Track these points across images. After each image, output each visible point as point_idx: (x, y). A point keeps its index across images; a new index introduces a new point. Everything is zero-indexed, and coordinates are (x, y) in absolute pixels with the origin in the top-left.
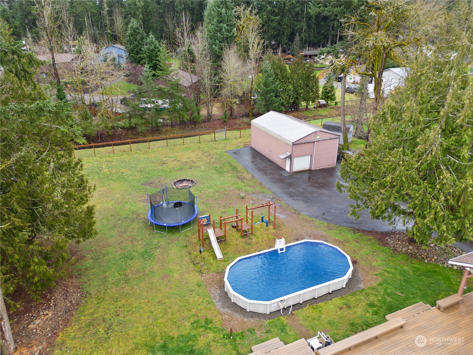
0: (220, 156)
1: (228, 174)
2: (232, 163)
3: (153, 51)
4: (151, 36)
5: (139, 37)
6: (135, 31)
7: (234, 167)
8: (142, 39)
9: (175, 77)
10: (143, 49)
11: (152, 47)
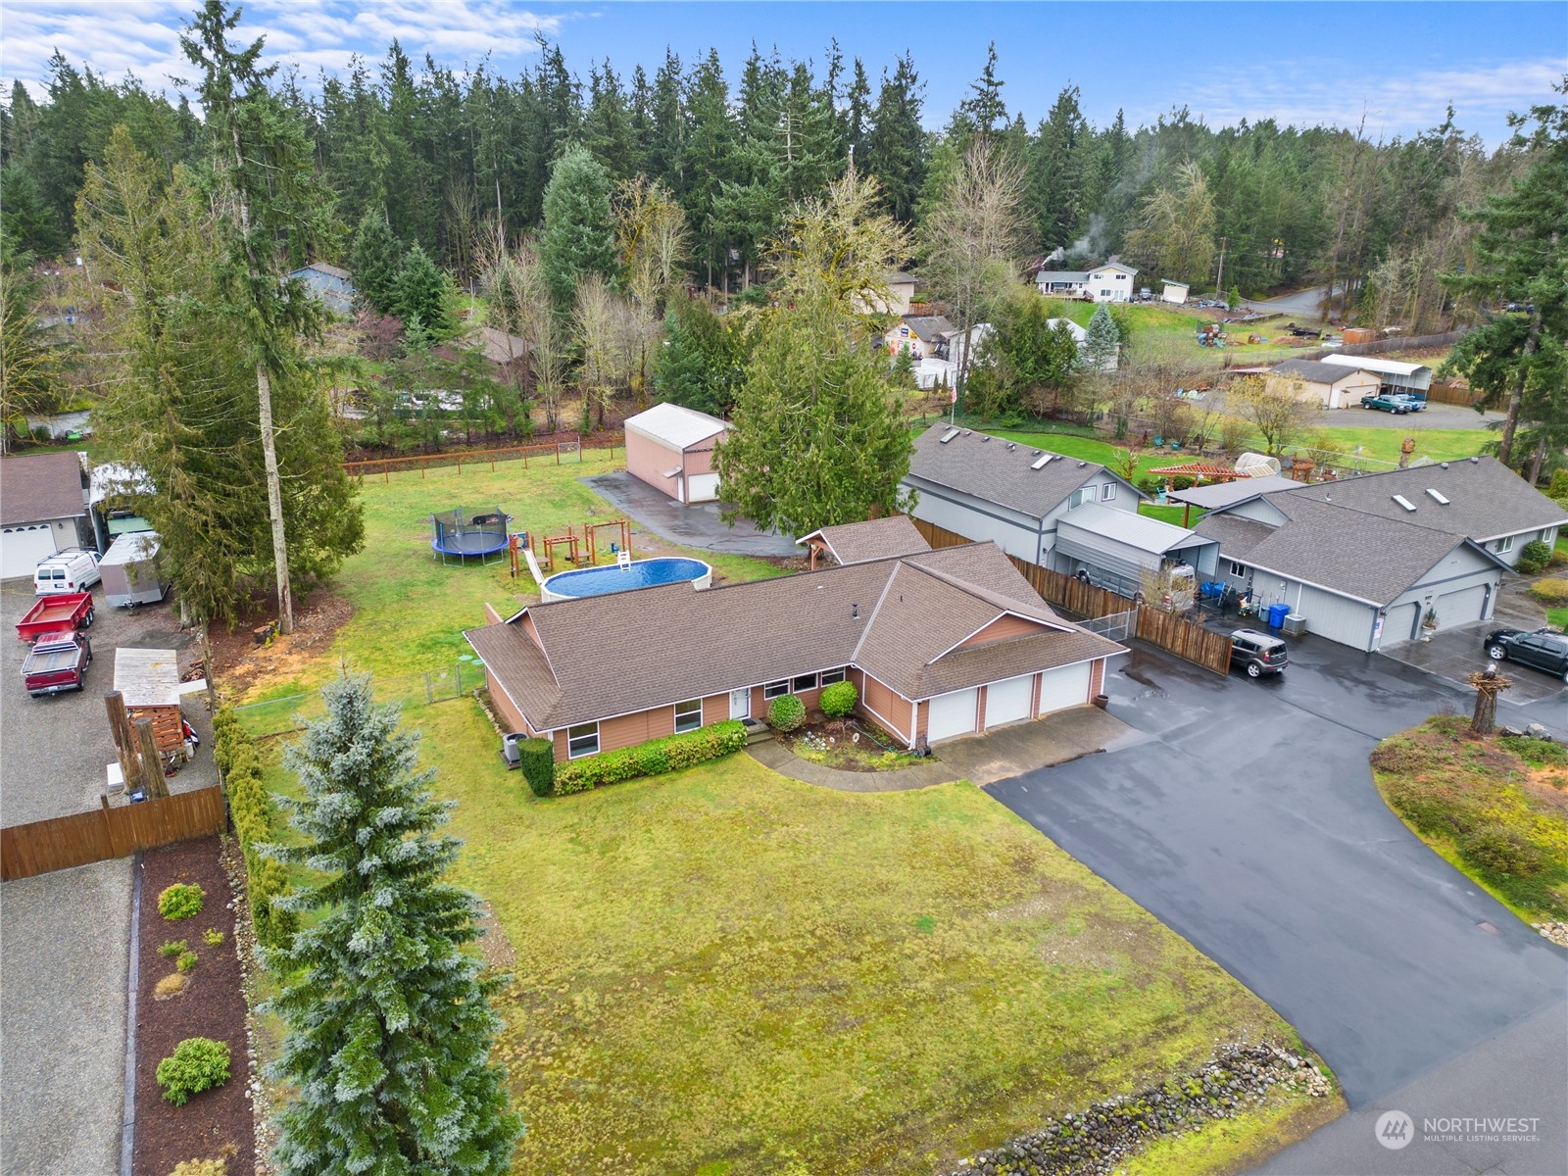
0: (565, 485)
3: (421, 282)
4: (416, 248)
5: (385, 252)
6: (376, 237)
8: (393, 255)
9: (473, 342)
10: (396, 279)
11: (420, 274)
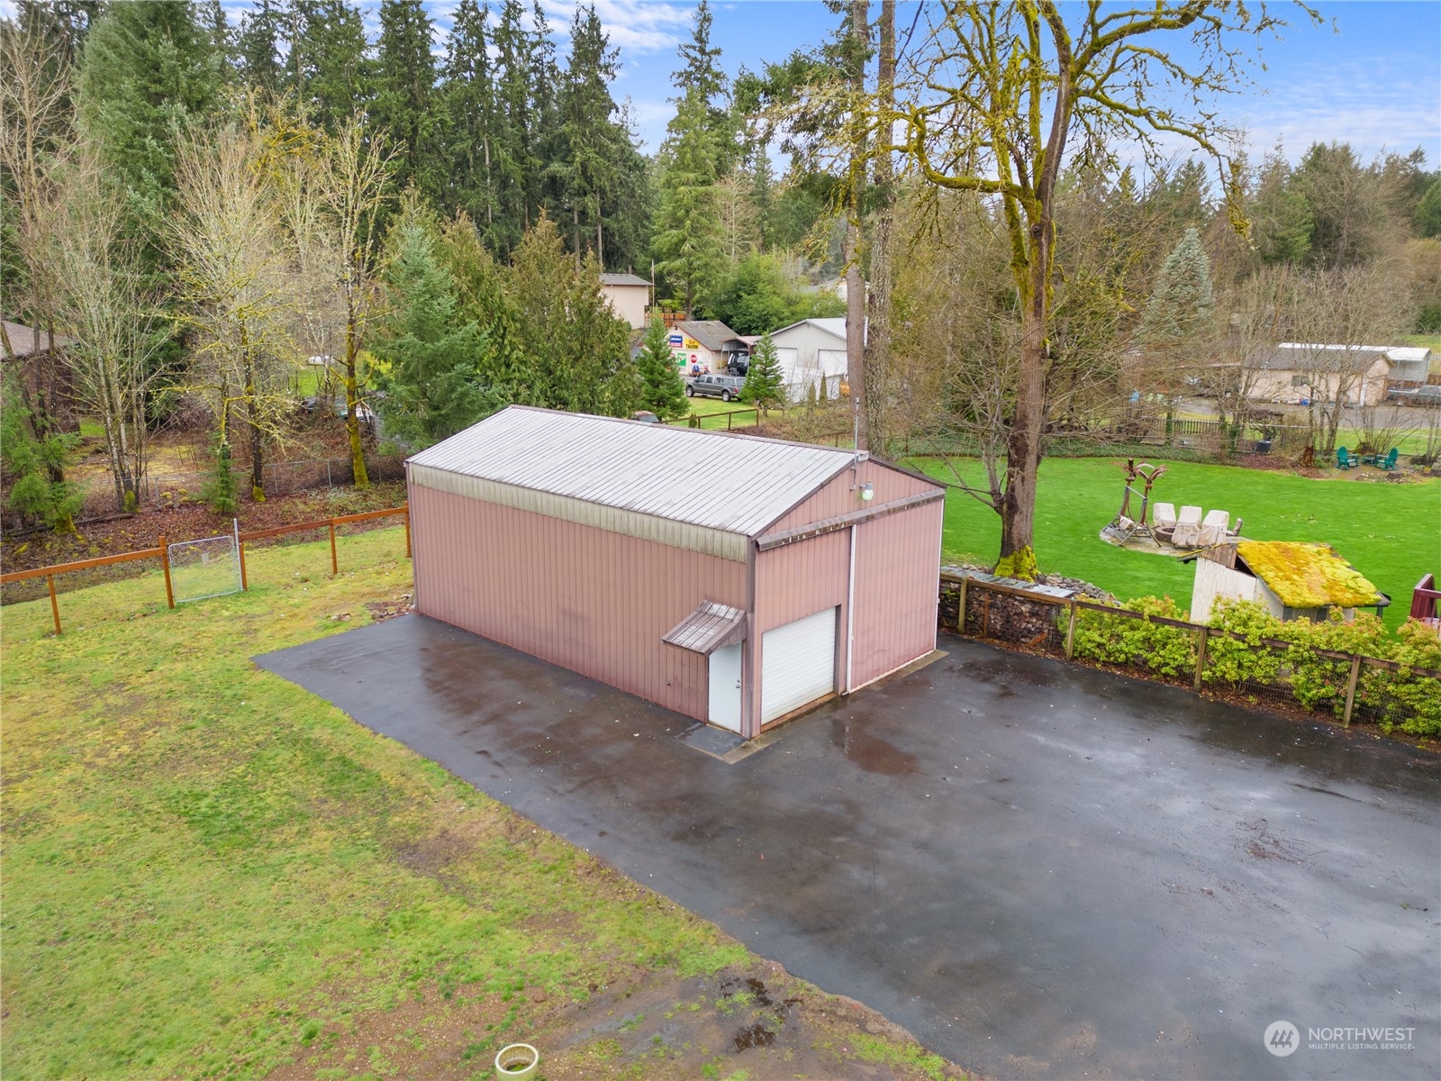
0: (219, 696)
1: (305, 833)
2: (316, 733)
7: (343, 761)
